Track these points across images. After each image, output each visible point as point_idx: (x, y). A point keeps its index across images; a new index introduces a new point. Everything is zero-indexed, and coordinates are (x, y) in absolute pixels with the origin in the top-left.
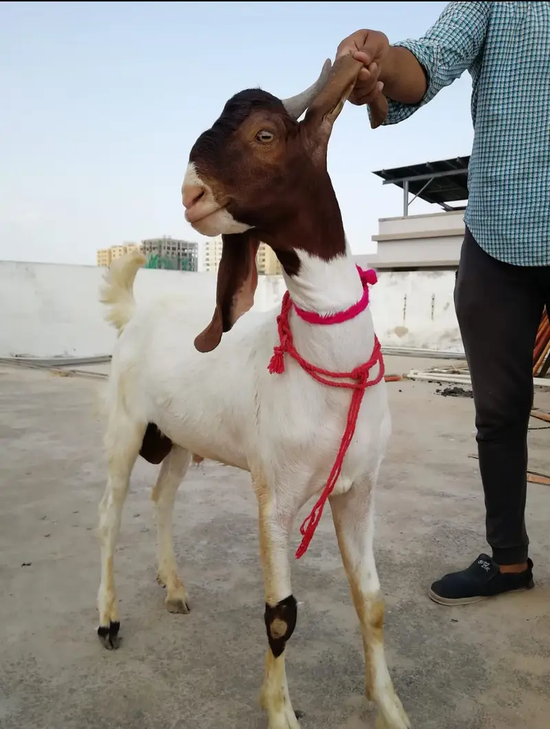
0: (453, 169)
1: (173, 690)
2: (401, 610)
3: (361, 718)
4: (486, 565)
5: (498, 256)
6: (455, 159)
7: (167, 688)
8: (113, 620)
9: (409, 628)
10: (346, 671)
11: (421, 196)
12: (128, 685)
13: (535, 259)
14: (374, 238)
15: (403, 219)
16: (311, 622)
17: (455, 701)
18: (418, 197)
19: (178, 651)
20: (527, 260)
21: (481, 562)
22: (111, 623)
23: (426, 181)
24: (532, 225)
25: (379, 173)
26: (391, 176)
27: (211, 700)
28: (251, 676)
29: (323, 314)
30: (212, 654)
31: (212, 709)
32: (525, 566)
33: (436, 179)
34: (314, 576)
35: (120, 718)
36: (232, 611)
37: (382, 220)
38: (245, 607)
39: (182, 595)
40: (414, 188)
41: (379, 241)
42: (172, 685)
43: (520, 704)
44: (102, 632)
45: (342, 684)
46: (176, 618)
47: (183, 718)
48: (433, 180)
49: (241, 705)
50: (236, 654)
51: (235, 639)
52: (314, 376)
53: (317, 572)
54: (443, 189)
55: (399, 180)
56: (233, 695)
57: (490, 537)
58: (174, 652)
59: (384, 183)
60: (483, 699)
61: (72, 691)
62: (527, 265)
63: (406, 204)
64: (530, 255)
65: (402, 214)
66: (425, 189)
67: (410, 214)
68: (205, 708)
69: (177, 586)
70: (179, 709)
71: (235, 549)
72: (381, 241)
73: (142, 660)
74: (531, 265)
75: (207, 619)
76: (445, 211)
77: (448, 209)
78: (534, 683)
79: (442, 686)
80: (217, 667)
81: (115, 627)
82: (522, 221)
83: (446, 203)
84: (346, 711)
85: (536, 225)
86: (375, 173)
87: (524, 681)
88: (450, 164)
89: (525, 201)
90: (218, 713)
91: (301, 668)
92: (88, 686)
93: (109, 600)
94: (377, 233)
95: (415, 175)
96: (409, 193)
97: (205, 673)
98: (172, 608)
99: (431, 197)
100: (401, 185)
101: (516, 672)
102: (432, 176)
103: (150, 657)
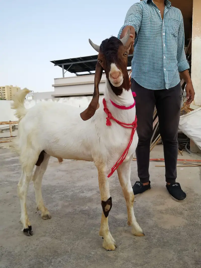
0: (79, 61)
1: (62, 241)
2: (118, 202)
3: (125, 232)
4: (139, 184)
5: (147, 87)
6: (80, 58)
7: (59, 241)
8: (29, 225)
9: (124, 206)
10: (113, 222)
11: (68, 71)
12: (45, 245)
13: (158, 88)
14: (53, 86)
15: (63, 78)
16: (94, 212)
17: (147, 222)
18: (67, 71)
19: (55, 231)
20: (156, 88)
21: (137, 183)
22: (29, 226)
23: (70, 65)
24: (157, 78)
25: (53, 62)
26: (57, 63)
27: (77, 241)
28: (85, 231)
29: (127, 106)
30: (68, 228)
31: (79, 243)
32: (148, 183)
33: (73, 65)
34: (86, 199)
35: (49, 254)
36: (66, 214)
37: (55, 79)
38: (70, 212)
39: (48, 213)
40: (66, 68)
41: (54, 87)
42: (61, 240)
43: (163, 218)
44: (25, 231)
45: (114, 225)
46: (47, 221)
47: (71, 248)
48: (72, 65)
49: (88, 240)
50: (76, 226)
51: (73, 222)
52: (122, 126)
53: (86, 197)
54: (75, 68)
55: (60, 65)
56: (83, 237)
57: (139, 175)
58: (54, 231)
59: (55, 65)
60: (154, 219)
61: (25, 252)
62: (156, 89)
63: (64, 73)
64: (157, 87)
65: (62, 77)
66: (70, 68)
67: (65, 77)
68: (76, 244)
69: (46, 210)
70: (68, 246)
71: (54, 196)
72: (56, 86)
73: (44, 236)
74: (157, 89)
75: (59, 219)
76: (76, 76)
77: (77, 75)
78: (164, 212)
79: (141, 219)
80: (73, 231)
81: (30, 228)
82: (154, 77)
83: (77, 73)
84: (120, 232)
85: (158, 78)
86: (51, 62)
87: (161, 212)
88: (78, 60)
89: (154, 71)
90: (82, 244)
91: (99, 225)
92: (31, 249)
93: (27, 218)
94: (54, 84)
95: (66, 63)
96: (64, 69)
97: (69, 234)
98: (44, 218)
99: (72, 71)
100: (61, 66)
101: (158, 211)
102: (72, 63)
103: (47, 234)
